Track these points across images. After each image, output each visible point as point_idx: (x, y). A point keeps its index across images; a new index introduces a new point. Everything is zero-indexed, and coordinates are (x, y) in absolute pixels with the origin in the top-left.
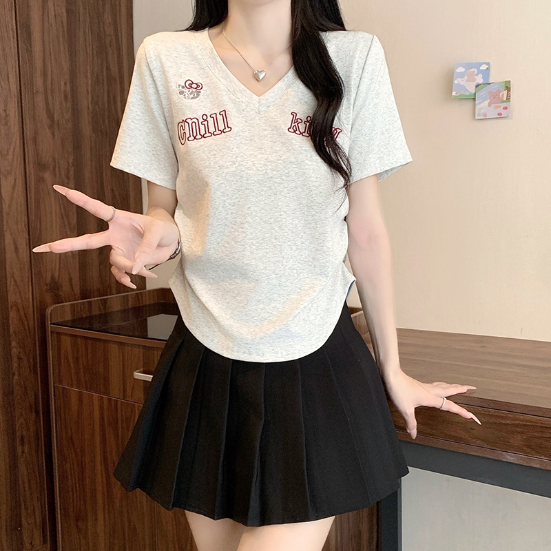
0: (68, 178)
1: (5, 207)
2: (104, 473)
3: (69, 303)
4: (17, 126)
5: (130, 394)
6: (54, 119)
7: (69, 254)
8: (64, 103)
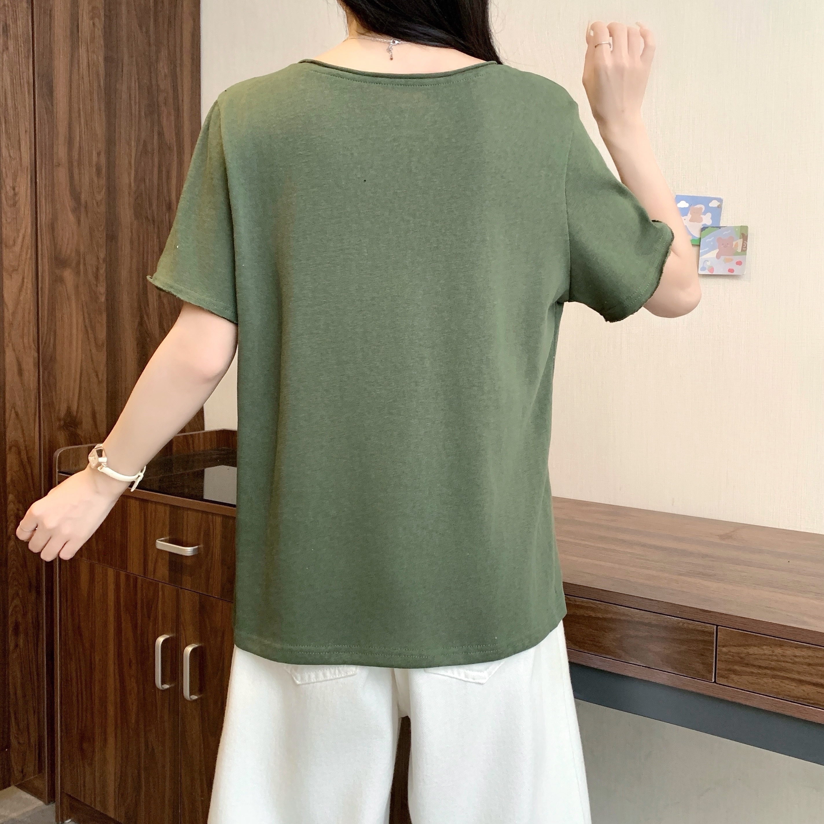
0: (97, 278)
1: (8, 315)
4: (28, 207)
7: (94, 379)
8: (95, 179)
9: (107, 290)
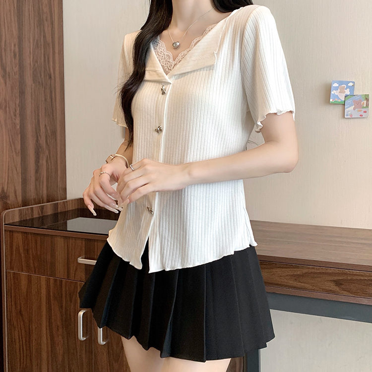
0: (15, 115)
2: (48, 336)
3: (18, 209)
5: (73, 275)
6: (6, 71)
7: (15, 172)
8: (13, 59)
9: (20, 123)
